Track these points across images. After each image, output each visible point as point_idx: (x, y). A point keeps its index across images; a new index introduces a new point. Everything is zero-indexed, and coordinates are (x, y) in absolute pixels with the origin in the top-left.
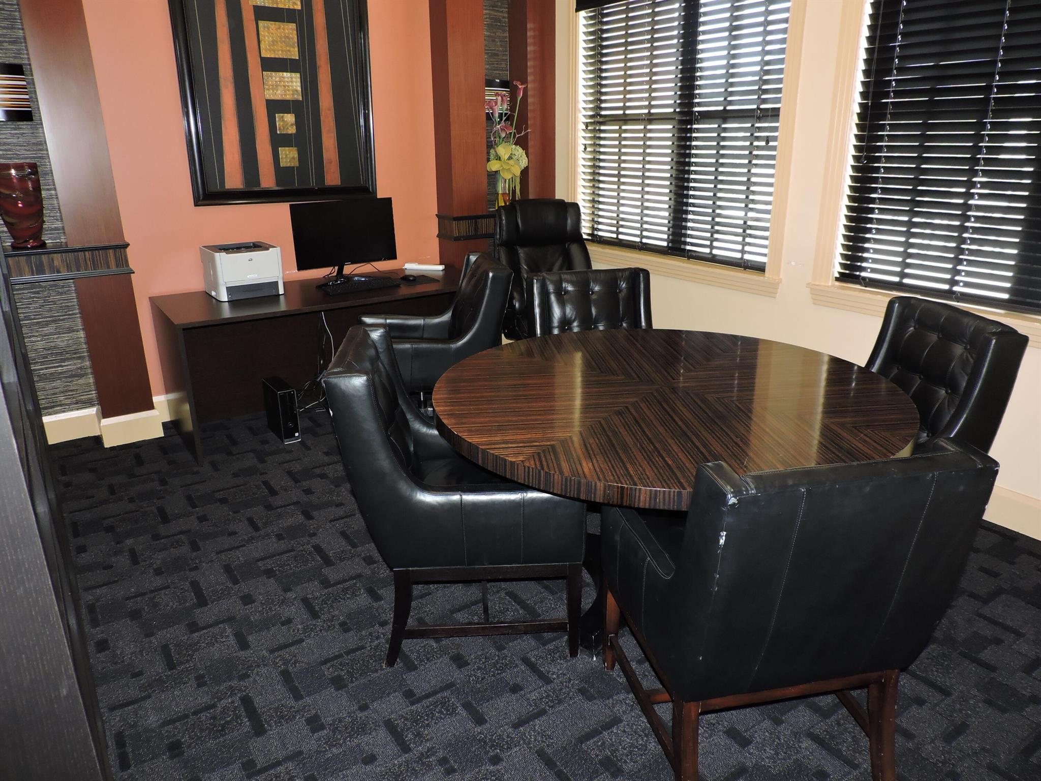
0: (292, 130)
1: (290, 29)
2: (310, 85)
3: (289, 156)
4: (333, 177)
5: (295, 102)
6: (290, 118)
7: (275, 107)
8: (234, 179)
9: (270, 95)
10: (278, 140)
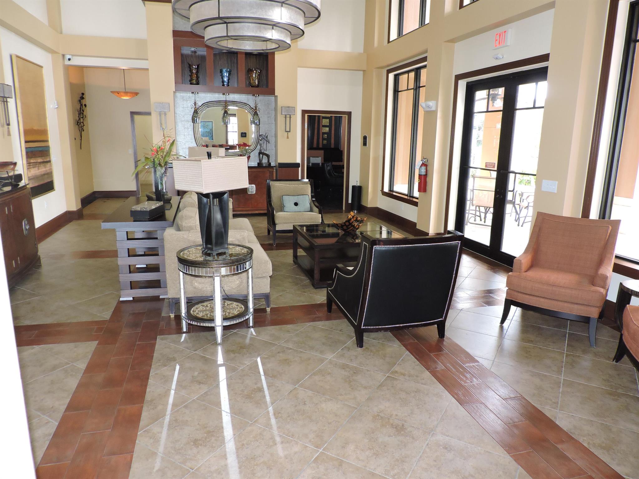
0: (326, 137)
1: (328, 120)
2: (330, 130)
3: (325, 142)
4: (333, 146)
5: (327, 133)
6: (326, 135)
7: (324, 133)
8: (315, 145)
9: (323, 131)
10: (323, 139)
